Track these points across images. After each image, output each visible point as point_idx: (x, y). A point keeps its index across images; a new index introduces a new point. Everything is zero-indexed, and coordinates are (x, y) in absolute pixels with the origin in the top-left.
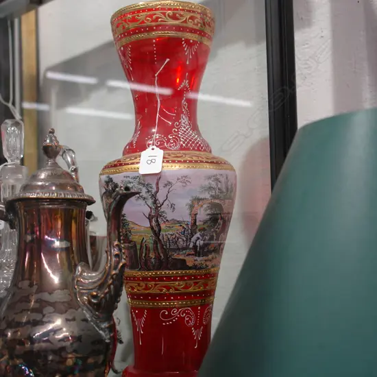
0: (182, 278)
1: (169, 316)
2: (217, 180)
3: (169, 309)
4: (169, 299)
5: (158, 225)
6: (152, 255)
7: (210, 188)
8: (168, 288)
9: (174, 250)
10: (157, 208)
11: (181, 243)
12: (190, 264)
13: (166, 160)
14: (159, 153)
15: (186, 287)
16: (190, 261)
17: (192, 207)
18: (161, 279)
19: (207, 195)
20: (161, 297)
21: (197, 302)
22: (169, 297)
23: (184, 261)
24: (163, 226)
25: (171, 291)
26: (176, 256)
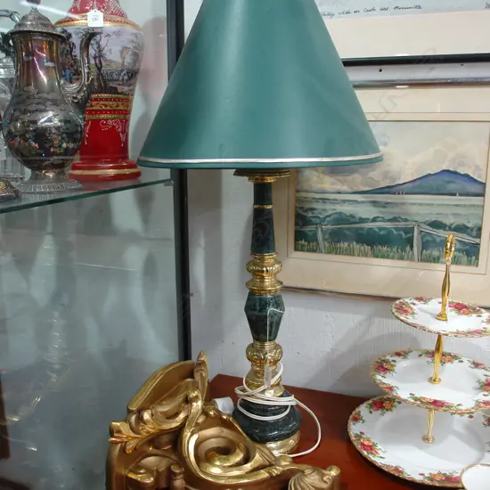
0: (115, 100)
1: (106, 124)
2: (136, 36)
3: (106, 120)
4: (106, 113)
5: (101, 63)
6: (96, 84)
7: (133, 41)
8: (106, 106)
9: (110, 81)
10: (100, 51)
11: (115, 77)
12: (120, 91)
13: (105, 19)
14: (100, 15)
15: (117, 106)
16: (120, 89)
17: (122, 52)
18: (102, 99)
19: (130, 46)
20: (102, 112)
21: (122, 117)
22: (106, 112)
23: (116, 88)
24: (104, 64)
25: (108, 108)
26: (111, 84)
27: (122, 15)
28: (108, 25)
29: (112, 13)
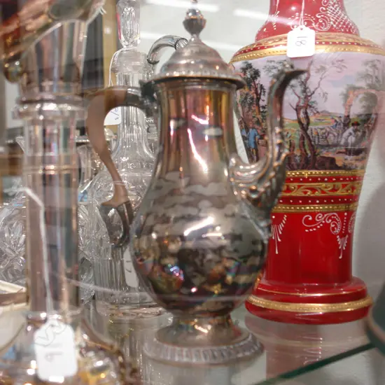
0: (330, 180)
1: (314, 221)
2: (374, 66)
3: (313, 214)
4: (314, 203)
5: (307, 118)
6: (297, 152)
7: (367, 76)
8: (313, 190)
9: (322, 147)
10: (306, 97)
11: (331, 139)
12: (339, 163)
13: (319, 42)
14: (310, 34)
15: (334, 190)
16: (340, 160)
17: (346, 96)
18: (306, 180)
19: (362, 84)
20: (306, 200)
21: (342, 207)
22: (314, 200)
23: (333, 160)
24: (312, 119)
25: (317, 194)
26: (325, 153)
27: (348, 29)
28: (323, 50)
29: (331, 30)
